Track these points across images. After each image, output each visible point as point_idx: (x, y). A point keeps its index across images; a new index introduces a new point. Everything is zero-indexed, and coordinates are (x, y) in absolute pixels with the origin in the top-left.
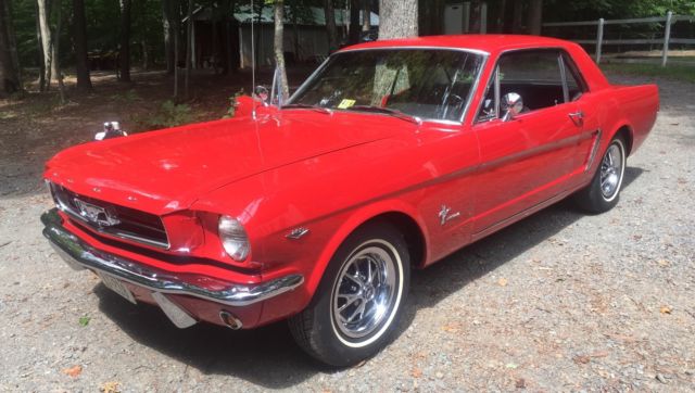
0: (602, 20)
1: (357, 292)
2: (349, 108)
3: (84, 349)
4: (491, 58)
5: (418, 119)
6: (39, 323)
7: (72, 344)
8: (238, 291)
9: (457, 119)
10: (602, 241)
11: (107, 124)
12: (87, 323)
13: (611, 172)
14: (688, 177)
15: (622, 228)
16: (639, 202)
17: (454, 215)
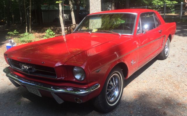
0: (146, 6)
1: (111, 88)
2: (96, 32)
3: (22, 113)
4: (138, 15)
5: (120, 34)
6: (4, 105)
7: (17, 111)
8: (82, 91)
9: (131, 33)
10: (168, 68)
11: (10, 41)
12: (20, 104)
13: (167, 47)
14: (185, 48)
15: (172, 63)
16: (174, 56)
17: (134, 63)
